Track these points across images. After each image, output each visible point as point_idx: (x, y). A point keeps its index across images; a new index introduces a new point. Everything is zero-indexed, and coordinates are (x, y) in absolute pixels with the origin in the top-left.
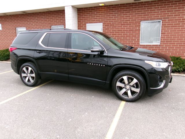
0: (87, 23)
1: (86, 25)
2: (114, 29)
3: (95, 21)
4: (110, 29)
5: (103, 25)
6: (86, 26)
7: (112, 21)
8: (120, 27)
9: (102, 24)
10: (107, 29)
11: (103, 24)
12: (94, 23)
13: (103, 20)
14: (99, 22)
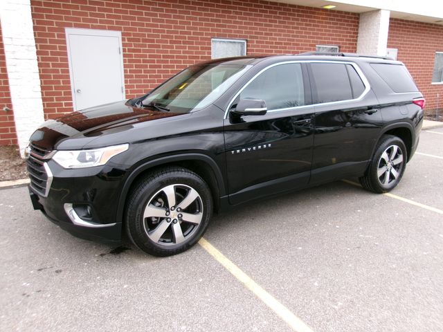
0: (70, 25)
1: (63, 31)
2: (154, 51)
3: (96, 21)
4: (144, 51)
5: (123, 40)
6: (64, 36)
7: (146, 30)
8: (168, 47)
9: (119, 34)
10: (134, 51)
11: (123, 34)
12: (94, 27)
13: (122, 23)
14: (111, 28)
